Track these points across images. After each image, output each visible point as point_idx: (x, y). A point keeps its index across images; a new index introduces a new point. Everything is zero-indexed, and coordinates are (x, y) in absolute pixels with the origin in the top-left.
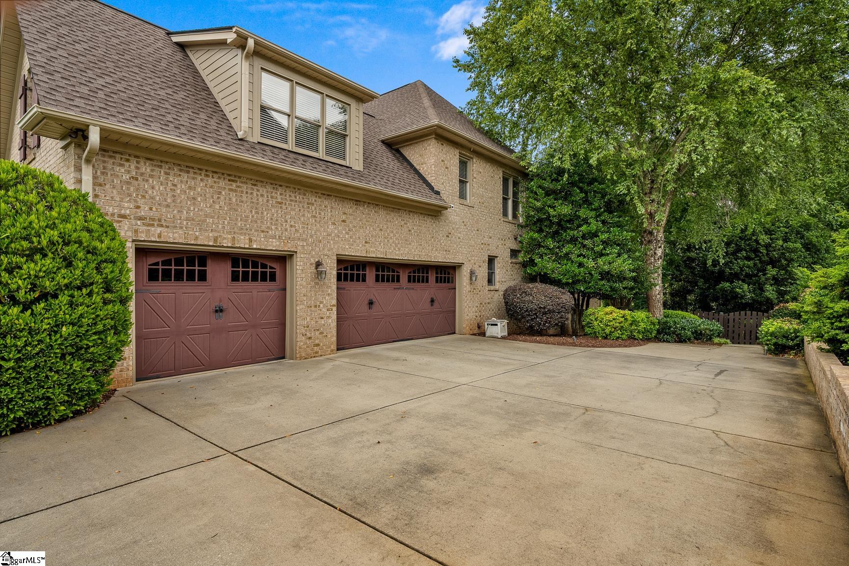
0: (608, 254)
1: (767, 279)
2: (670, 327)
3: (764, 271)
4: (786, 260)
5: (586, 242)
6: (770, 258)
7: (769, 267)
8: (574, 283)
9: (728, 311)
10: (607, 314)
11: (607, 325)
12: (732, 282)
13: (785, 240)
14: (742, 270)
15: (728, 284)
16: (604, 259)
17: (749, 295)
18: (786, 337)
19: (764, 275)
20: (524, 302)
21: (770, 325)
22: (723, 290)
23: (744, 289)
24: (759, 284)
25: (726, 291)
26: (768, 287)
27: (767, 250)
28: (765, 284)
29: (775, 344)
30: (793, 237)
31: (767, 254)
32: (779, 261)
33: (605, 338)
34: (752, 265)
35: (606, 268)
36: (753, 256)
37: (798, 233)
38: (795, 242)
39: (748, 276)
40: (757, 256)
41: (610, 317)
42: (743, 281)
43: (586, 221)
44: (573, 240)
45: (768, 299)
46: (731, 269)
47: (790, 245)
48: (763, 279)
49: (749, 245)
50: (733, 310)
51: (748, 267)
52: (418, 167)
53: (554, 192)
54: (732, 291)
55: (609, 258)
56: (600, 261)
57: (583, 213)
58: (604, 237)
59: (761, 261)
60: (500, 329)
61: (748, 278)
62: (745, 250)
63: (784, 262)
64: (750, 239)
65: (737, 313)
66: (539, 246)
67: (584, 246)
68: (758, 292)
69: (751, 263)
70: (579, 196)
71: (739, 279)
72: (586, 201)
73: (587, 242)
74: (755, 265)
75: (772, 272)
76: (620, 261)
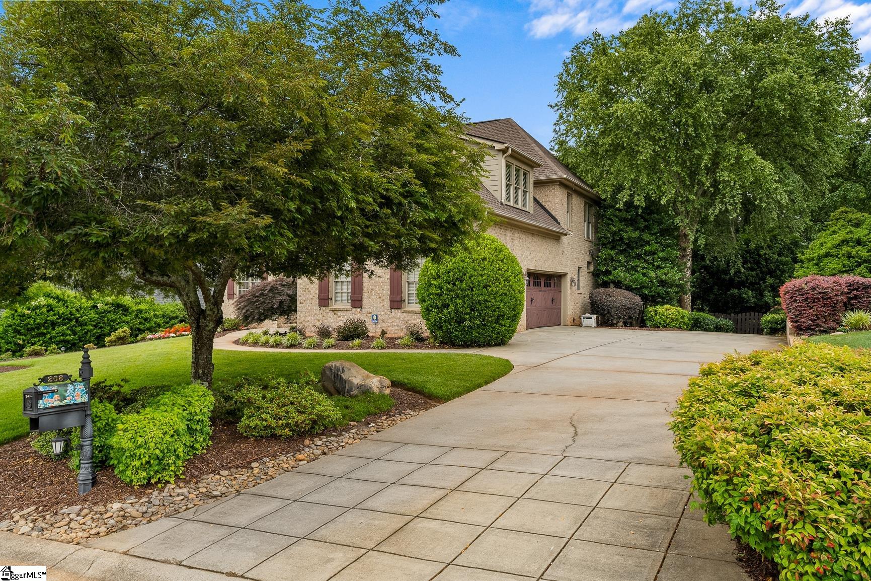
0: (663, 268)
1: (766, 287)
2: (701, 322)
3: (764, 279)
4: (780, 271)
5: (647, 258)
6: (769, 269)
7: (768, 277)
8: (641, 288)
9: (736, 313)
10: (666, 310)
11: (667, 318)
12: (739, 289)
13: (780, 255)
14: (747, 279)
15: (736, 291)
16: (662, 271)
17: (752, 300)
18: (776, 323)
19: (764, 283)
20: (610, 301)
21: (767, 317)
22: (733, 295)
23: (749, 295)
24: (760, 290)
25: (735, 296)
26: (767, 293)
27: (766, 262)
28: (764, 290)
29: (771, 328)
30: (785, 252)
31: (767, 266)
32: (776, 272)
33: (665, 327)
34: (755, 275)
35: (663, 277)
36: (756, 267)
37: (789, 249)
38: (787, 256)
39: (752, 284)
40: (759, 267)
41: (669, 312)
42: (748, 288)
43: (648, 243)
44: (639, 256)
45: (767, 303)
46: (739, 278)
47: (783, 259)
48: (763, 286)
49: (753, 258)
50: (741, 312)
51: (752, 276)
52: (543, 204)
53: (625, 220)
54: (740, 297)
55: (666, 270)
56: (659, 273)
57: (646, 236)
58: (661, 254)
59: (762, 272)
60: (593, 320)
61: (752, 286)
62: (750, 262)
63: (779, 273)
64: (753, 253)
65: (744, 314)
66: (612, 260)
67: (645, 261)
68: (759, 297)
69: (754, 273)
70: (642, 224)
71: (745, 286)
72: (647, 227)
73: (649, 258)
74: (757, 274)
75: (770, 280)
76: (673, 273)
